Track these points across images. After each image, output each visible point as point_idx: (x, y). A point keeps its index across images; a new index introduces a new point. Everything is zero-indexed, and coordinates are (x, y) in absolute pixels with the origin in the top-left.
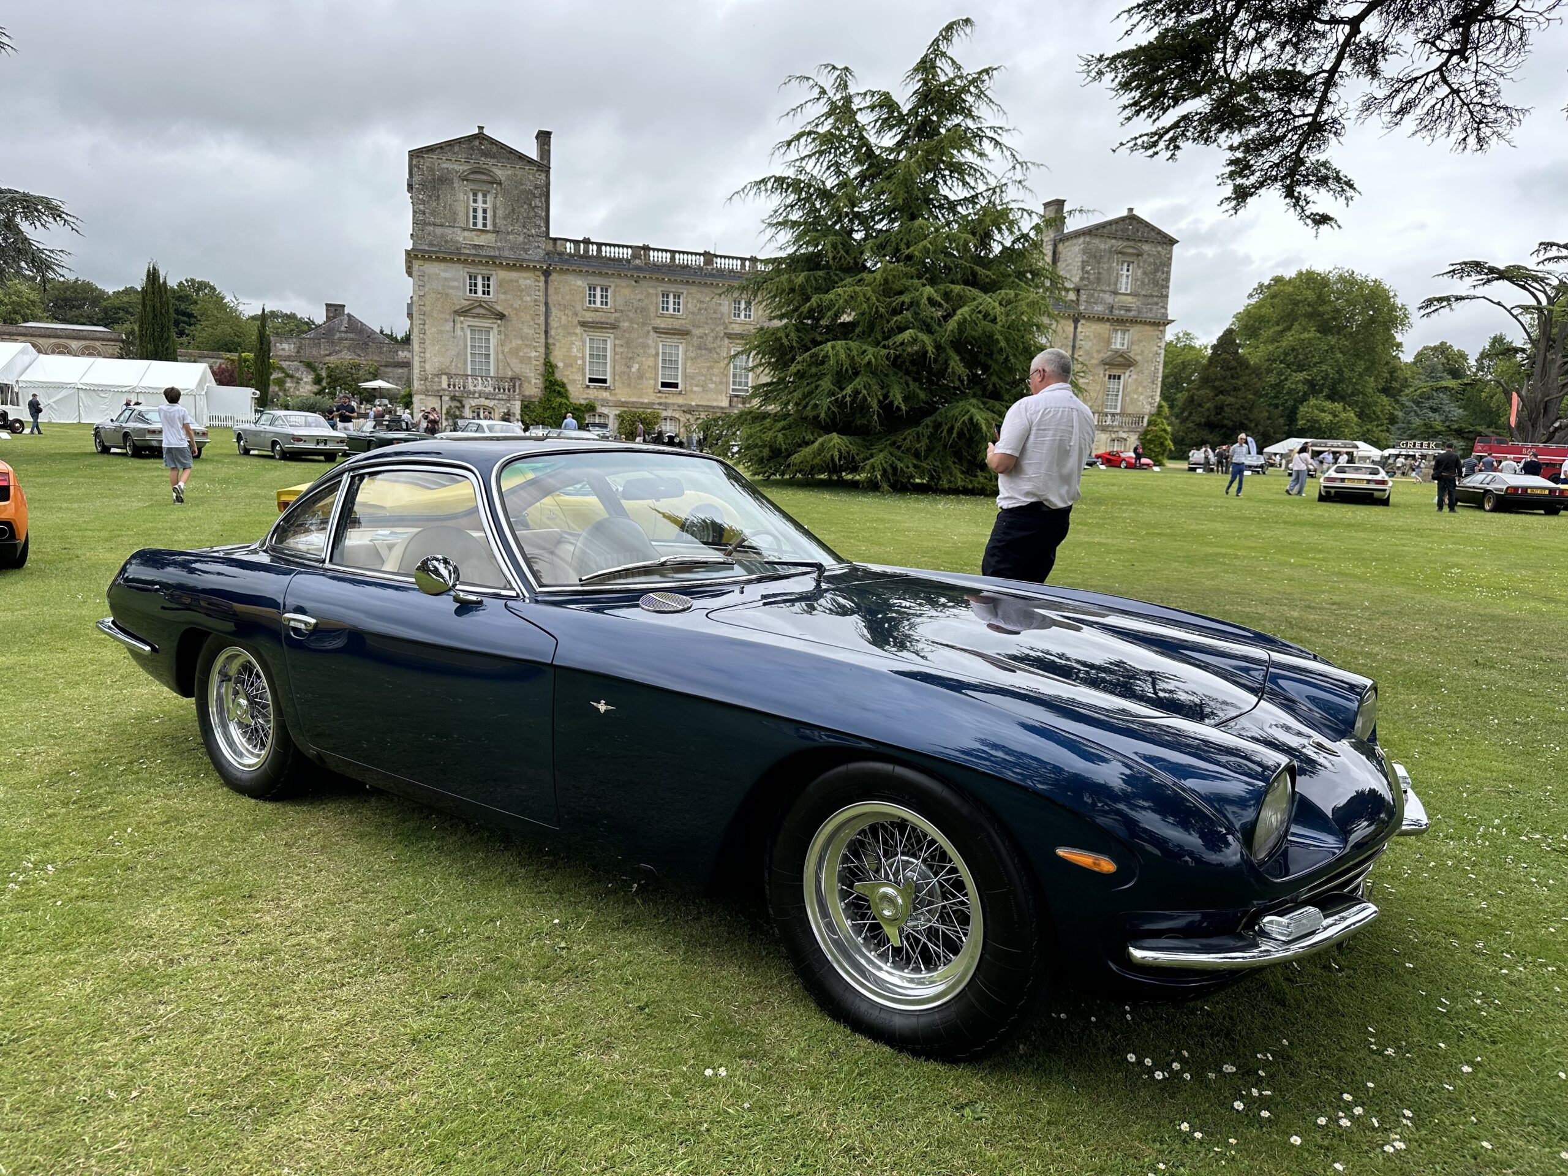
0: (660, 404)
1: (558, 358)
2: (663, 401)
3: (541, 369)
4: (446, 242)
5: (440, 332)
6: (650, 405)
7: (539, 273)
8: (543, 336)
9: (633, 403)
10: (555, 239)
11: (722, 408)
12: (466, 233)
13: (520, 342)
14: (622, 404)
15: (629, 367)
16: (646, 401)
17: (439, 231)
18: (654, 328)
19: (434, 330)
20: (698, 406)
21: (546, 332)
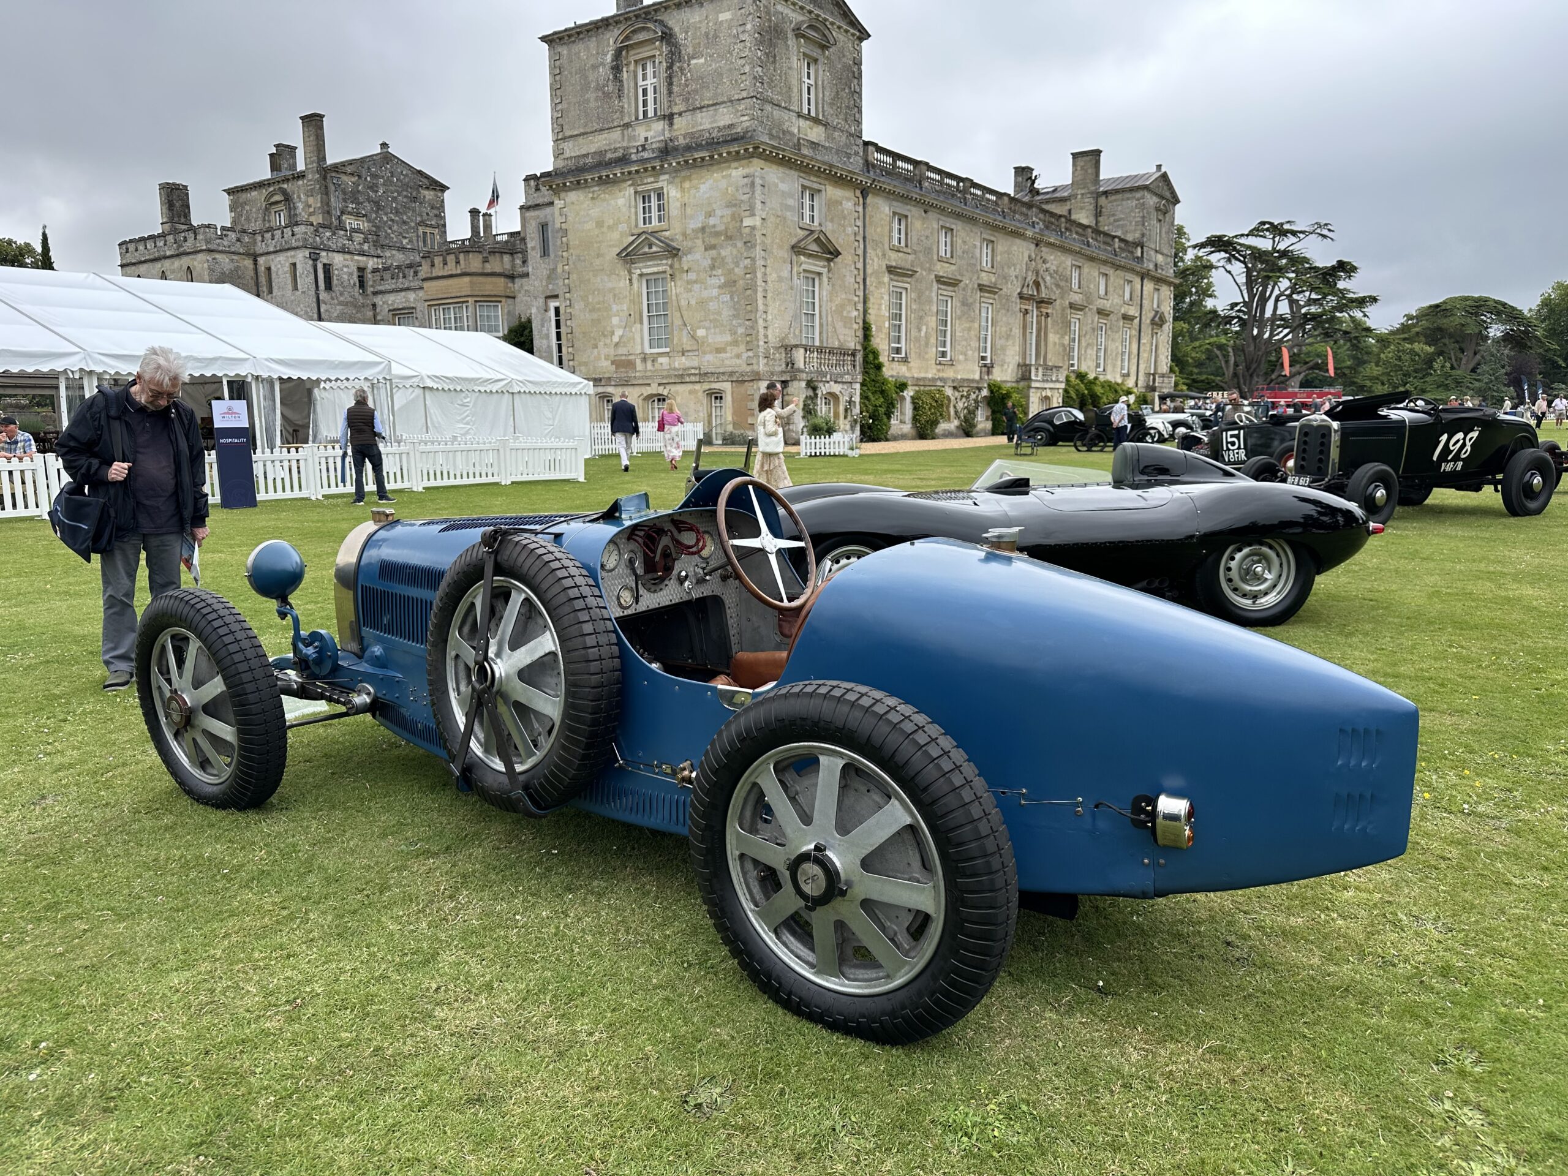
0: (941, 379)
1: (871, 318)
2: (941, 375)
3: (860, 333)
4: (784, 132)
5: (780, 279)
6: (934, 380)
7: (858, 193)
8: (862, 287)
9: (924, 379)
10: (867, 144)
11: (977, 382)
12: (802, 122)
13: (844, 296)
14: (917, 382)
15: (920, 330)
16: (930, 376)
17: (777, 113)
18: (936, 276)
19: (774, 275)
20: (964, 380)
21: (864, 280)
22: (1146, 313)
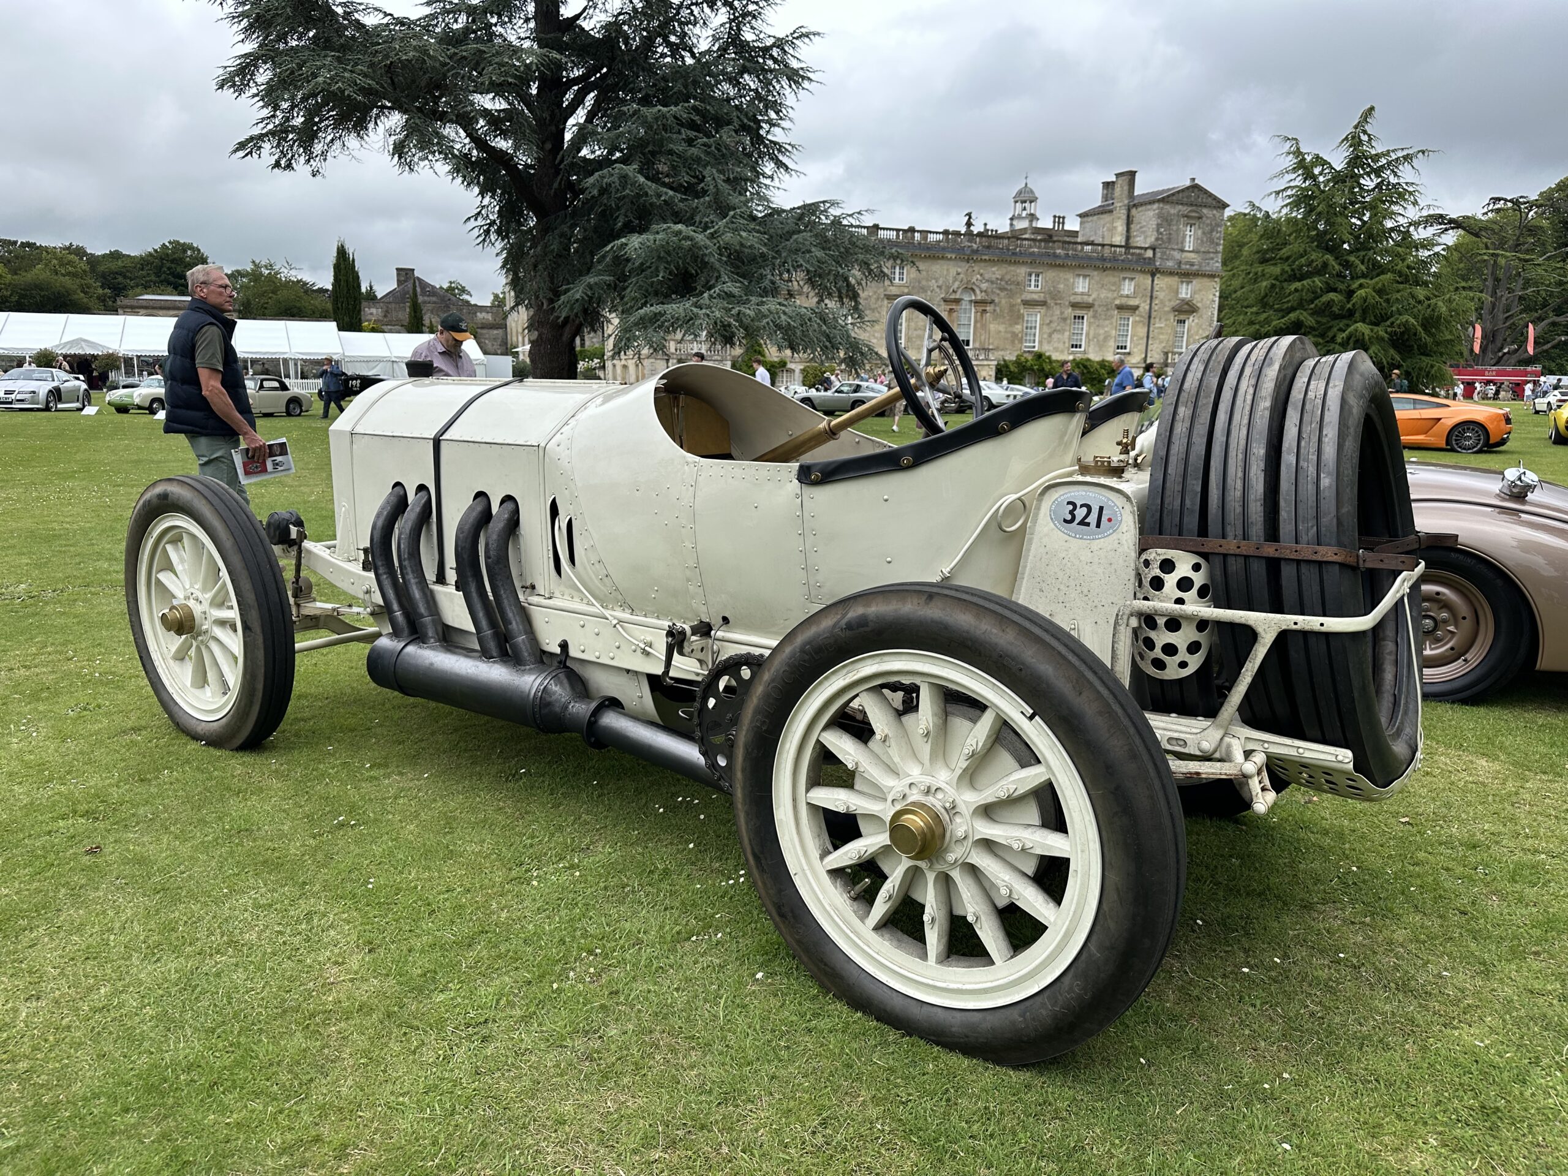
22: (1162, 302)
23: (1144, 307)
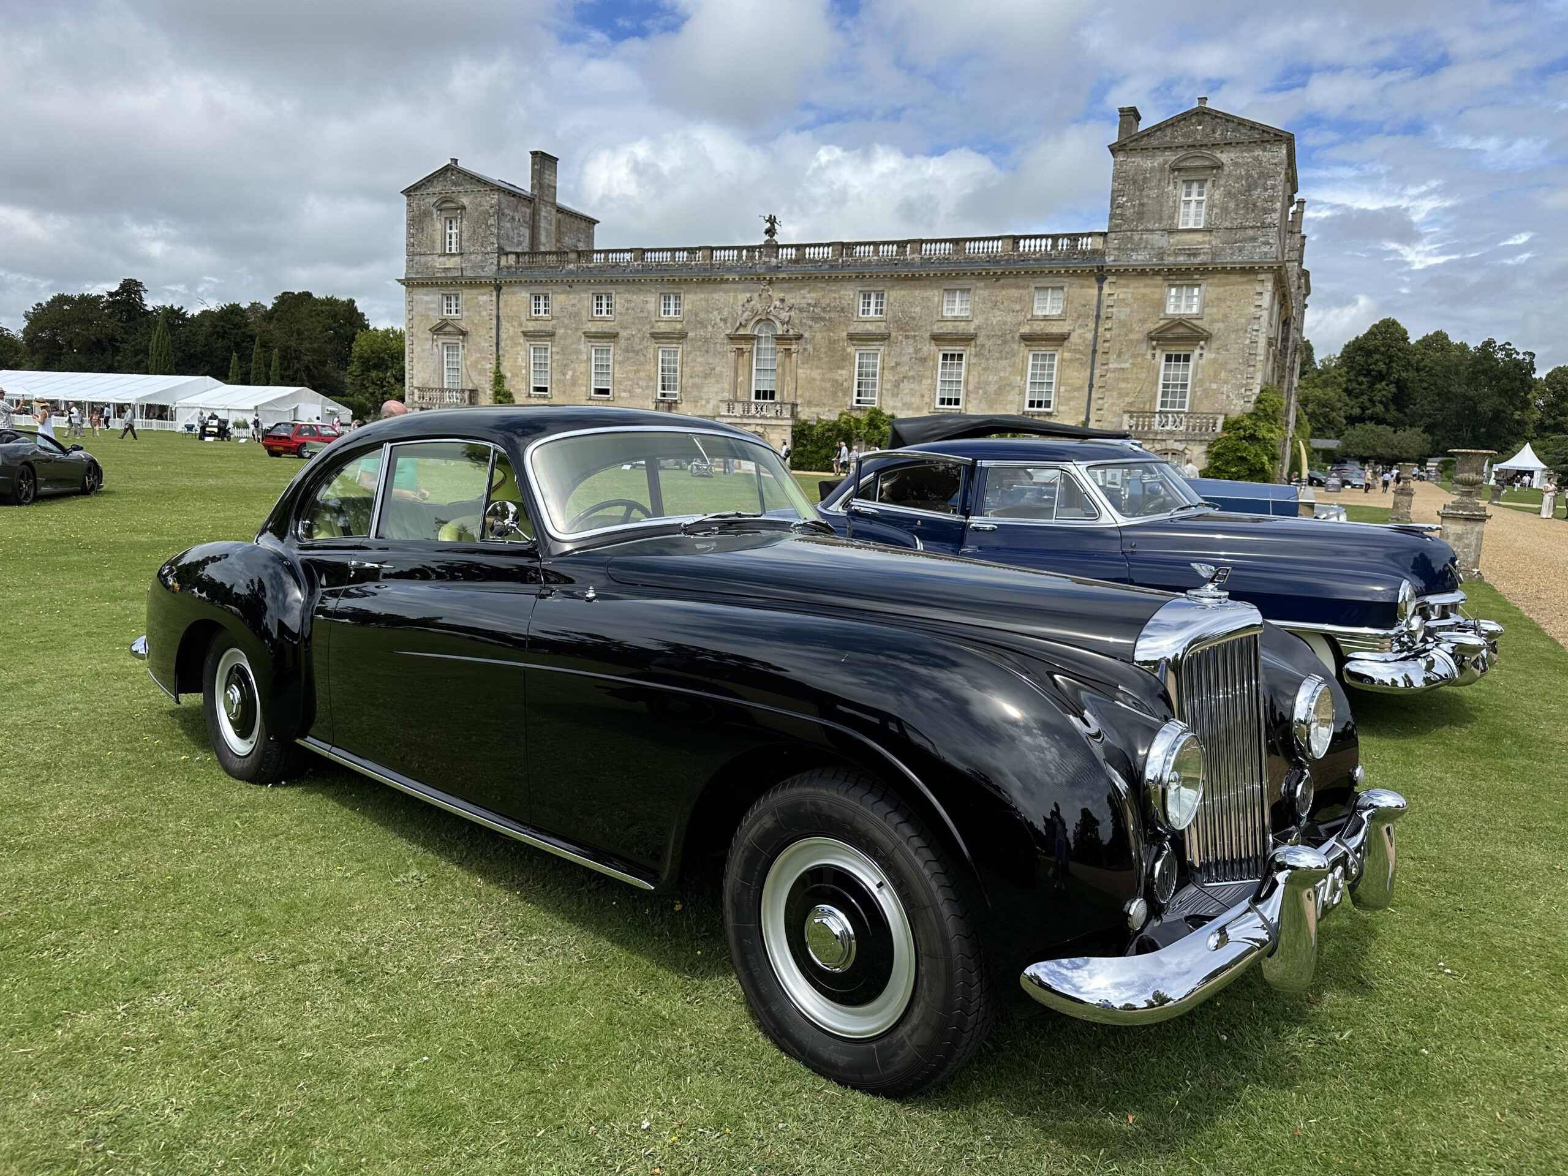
3: (493, 379)
4: (427, 269)
5: (423, 350)
7: (492, 288)
8: (494, 348)
12: (441, 259)
13: (478, 355)
15: (564, 374)
17: (423, 259)
18: (584, 333)
19: (419, 349)
21: (498, 344)
22: (1123, 324)
23: (1081, 336)
